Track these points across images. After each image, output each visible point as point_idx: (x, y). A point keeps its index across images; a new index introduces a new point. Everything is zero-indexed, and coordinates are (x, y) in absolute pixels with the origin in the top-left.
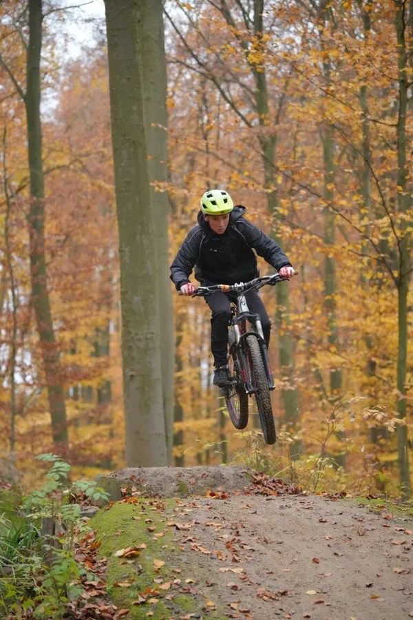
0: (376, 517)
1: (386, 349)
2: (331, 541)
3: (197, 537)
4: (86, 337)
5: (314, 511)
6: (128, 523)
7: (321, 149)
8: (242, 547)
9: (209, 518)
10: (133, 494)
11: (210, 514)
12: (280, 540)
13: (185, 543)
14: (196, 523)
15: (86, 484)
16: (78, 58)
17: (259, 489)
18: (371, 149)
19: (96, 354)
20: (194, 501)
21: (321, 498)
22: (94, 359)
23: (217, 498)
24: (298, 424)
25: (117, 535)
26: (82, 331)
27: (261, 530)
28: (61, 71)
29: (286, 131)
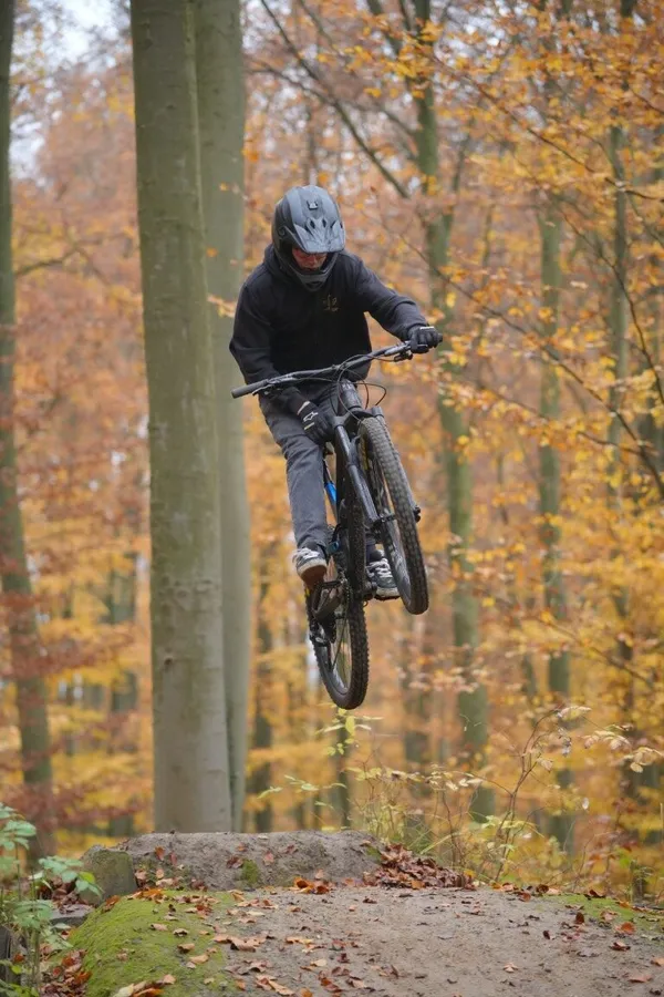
0: (601, 932)
1: (652, 618)
2: (515, 975)
3: (269, 964)
4: (90, 586)
5: (487, 919)
6: (142, 935)
7: (537, 238)
8: (351, 984)
9: (292, 928)
10: (158, 883)
11: (294, 921)
12: (421, 972)
13: (245, 974)
14: (268, 937)
15: (63, 863)
16: (79, 58)
17: (391, 876)
18: (629, 241)
19: (110, 619)
20: (267, 897)
21: (501, 895)
22: (106, 629)
23: (309, 892)
24: (478, 757)
25: (122, 959)
26: (82, 574)
27: (386, 953)
28: (49, 83)
29: (470, 204)
